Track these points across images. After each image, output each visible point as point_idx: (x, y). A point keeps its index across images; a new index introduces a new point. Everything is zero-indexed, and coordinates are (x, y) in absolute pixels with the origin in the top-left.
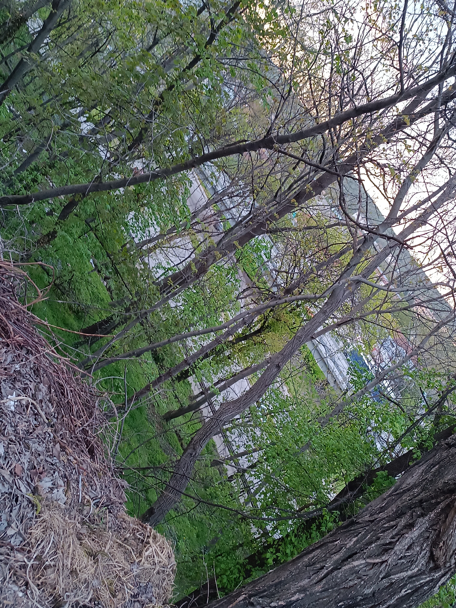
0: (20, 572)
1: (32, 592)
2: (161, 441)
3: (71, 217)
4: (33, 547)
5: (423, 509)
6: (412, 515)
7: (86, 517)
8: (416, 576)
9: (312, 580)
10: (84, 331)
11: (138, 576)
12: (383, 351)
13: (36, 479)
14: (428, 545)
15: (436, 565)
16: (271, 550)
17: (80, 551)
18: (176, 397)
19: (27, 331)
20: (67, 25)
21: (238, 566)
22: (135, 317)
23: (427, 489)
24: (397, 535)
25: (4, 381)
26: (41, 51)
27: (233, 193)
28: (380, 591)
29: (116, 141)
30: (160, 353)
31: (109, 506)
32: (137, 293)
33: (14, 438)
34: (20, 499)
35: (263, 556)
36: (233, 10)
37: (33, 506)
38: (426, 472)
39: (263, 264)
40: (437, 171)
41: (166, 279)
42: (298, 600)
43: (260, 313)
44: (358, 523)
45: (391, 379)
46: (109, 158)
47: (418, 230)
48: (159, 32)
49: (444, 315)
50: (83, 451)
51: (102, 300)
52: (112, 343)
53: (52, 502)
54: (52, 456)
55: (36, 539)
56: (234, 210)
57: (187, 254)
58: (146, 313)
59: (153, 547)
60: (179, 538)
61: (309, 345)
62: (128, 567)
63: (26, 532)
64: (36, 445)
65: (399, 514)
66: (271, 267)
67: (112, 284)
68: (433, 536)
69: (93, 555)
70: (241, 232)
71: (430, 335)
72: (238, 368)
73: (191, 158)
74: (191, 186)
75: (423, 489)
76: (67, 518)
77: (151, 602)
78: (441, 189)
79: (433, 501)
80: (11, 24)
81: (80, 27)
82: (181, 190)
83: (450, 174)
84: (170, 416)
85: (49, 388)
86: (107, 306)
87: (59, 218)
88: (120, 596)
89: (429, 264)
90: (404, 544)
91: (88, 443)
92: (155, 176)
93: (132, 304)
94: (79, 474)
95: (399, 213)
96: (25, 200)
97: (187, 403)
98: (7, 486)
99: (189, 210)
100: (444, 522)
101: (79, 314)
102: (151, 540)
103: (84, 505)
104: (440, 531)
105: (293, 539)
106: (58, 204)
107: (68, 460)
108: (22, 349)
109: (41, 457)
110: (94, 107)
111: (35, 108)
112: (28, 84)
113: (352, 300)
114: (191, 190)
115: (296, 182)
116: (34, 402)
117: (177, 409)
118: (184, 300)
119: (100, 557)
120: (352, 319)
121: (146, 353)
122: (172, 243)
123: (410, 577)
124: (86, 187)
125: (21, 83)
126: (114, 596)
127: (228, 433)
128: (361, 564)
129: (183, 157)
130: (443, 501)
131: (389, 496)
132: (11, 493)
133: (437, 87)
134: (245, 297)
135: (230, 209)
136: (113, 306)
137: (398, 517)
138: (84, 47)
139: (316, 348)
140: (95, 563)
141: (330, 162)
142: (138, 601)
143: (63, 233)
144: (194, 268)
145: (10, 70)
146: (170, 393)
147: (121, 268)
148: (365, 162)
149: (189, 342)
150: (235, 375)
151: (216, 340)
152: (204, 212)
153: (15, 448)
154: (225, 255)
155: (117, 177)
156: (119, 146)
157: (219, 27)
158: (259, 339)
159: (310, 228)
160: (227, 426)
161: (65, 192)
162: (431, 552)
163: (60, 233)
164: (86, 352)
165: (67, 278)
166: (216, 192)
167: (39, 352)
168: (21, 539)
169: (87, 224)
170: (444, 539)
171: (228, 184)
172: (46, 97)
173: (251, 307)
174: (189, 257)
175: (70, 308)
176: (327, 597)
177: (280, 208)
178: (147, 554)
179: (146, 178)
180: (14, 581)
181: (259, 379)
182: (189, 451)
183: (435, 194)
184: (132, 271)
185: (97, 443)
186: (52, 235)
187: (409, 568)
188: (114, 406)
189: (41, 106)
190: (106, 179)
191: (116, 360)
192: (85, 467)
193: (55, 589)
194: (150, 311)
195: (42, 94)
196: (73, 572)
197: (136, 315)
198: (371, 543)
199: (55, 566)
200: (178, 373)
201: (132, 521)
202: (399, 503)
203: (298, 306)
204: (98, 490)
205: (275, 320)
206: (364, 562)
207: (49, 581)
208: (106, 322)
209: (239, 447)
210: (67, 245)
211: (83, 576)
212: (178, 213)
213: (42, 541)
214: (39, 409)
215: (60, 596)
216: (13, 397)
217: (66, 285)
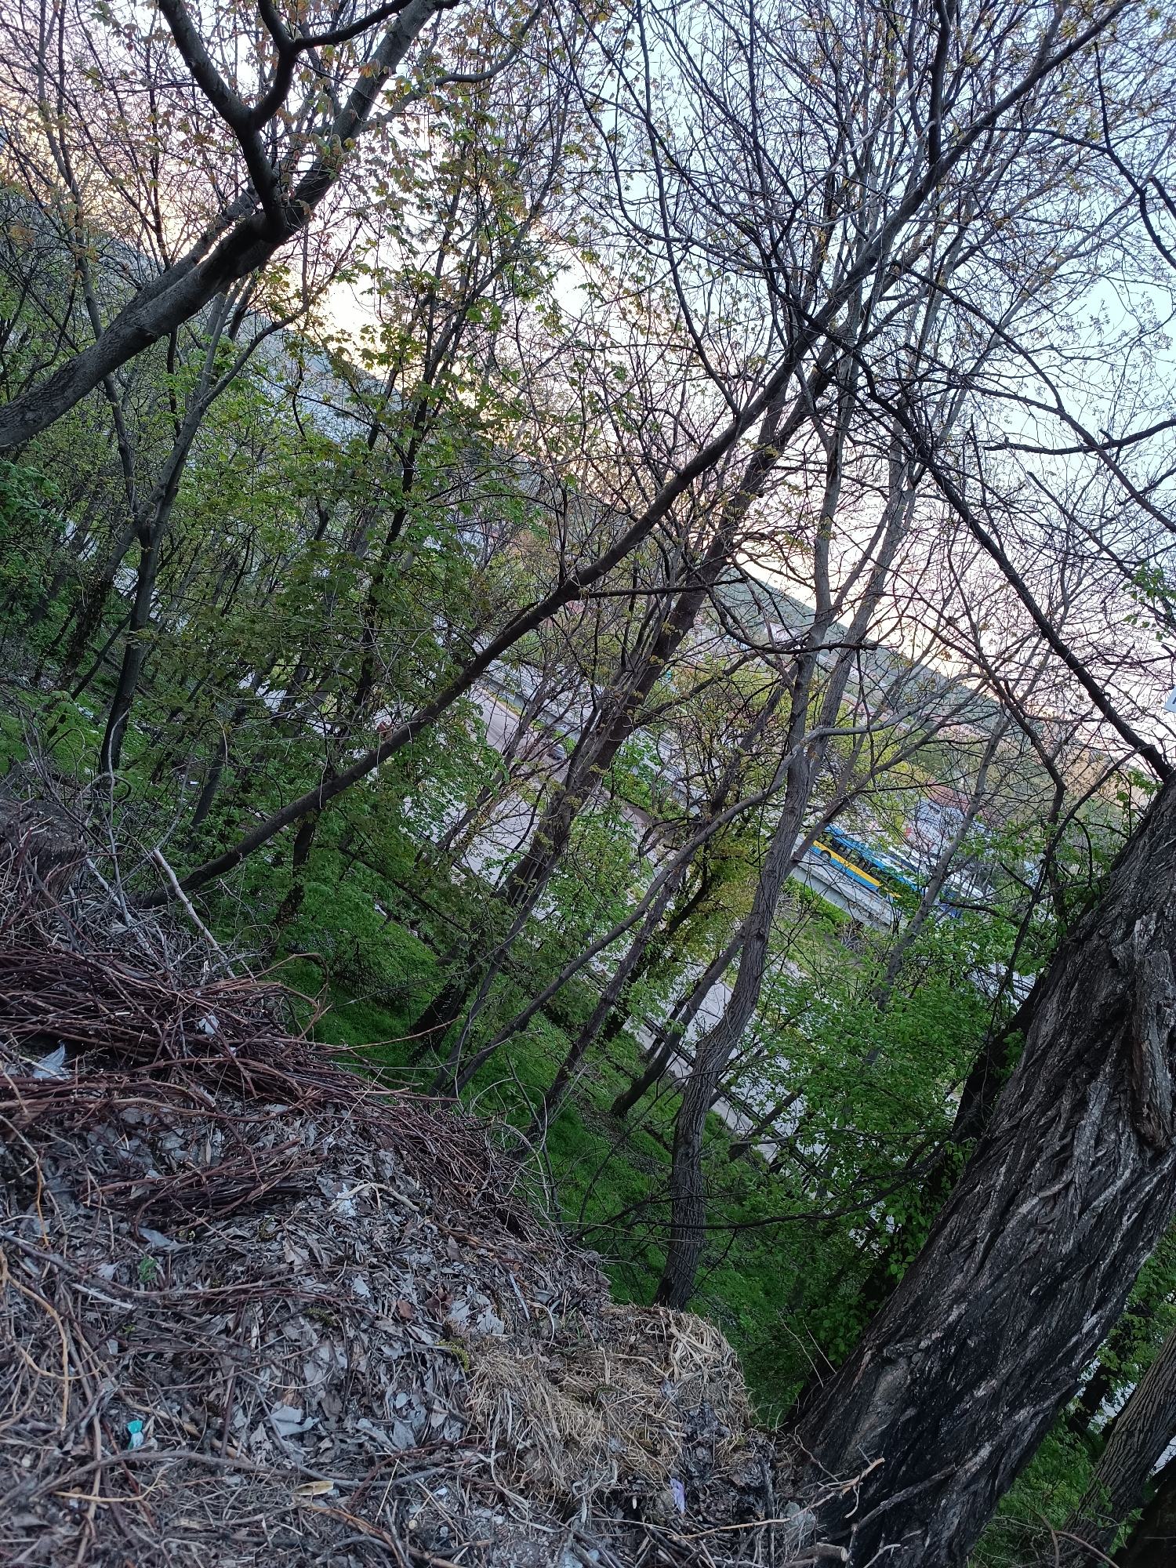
0: (482, 1483)
1: (517, 1508)
2: (628, 1156)
3: (313, 854)
4: (484, 1430)
5: (1088, 1065)
6: (1075, 1085)
7: (549, 1339)
8: (1133, 1184)
9: (968, 1271)
10: (415, 1029)
11: (680, 1401)
12: (923, 827)
13: (440, 1312)
14: (1124, 1123)
15: (1155, 1149)
16: (894, 1256)
17: (565, 1403)
18: (618, 1068)
19: (320, 1075)
20: (175, 557)
21: (852, 1312)
22: (488, 966)
23: (1079, 1029)
24: (1066, 1129)
25: (319, 1173)
26: (153, 615)
27: (553, 689)
28: (1088, 1239)
29: (330, 700)
30: (558, 1006)
31: (579, 1303)
32: (473, 924)
33: (375, 1260)
34: (428, 1357)
35: (887, 1274)
36: (421, 416)
37: (454, 1359)
38: (1063, 1002)
39: (656, 778)
40: (861, 503)
41: (510, 880)
42: (960, 1317)
43: (689, 862)
44: (998, 1139)
45: (960, 867)
46: (331, 732)
47: (878, 607)
48: (324, 505)
49: (992, 722)
50: (498, 1233)
51: (424, 963)
52: (470, 1027)
53: (484, 1339)
54: (449, 1262)
55: (483, 1413)
56: (569, 715)
57: (526, 820)
58: (502, 951)
59: (683, 1340)
60: (737, 1311)
61: (796, 875)
62: (655, 1392)
63: (461, 1410)
64: (416, 1255)
65: (1054, 1094)
66: (673, 778)
67: (427, 928)
68: (1124, 1103)
69: (589, 1399)
70: (594, 747)
71: (985, 766)
72: (698, 969)
73: (461, 670)
74: (481, 713)
75: (1073, 1034)
76: (519, 1356)
77: (723, 1436)
78: (880, 527)
79: (1098, 1045)
80: (89, 601)
81: (196, 550)
82: (469, 725)
83: (885, 497)
84: (623, 1105)
85: (397, 1151)
86: (435, 969)
87: (295, 863)
88: (665, 1450)
89: (925, 653)
90: (1085, 1139)
91: (501, 1215)
92: (416, 727)
93: (474, 947)
94: (507, 1272)
95: (833, 597)
96: (228, 863)
97: (641, 1071)
98: (397, 1345)
99: (496, 752)
100: (1132, 1071)
101: (395, 1003)
102: (674, 1330)
103: (537, 1320)
104: (1133, 1091)
105: (922, 1220)
106: (283, 842)
107: (479, 1256)
108: (325, 1108)
109: (433, 1272)
110: (273, 662)
111: (180, 709)
112: (154, 677)
113: (830, 769)
114: (485, 718)
115: (644, 627)
116: (383, 1186)
117: (628, 1088)
118: (554, 899)
119: (602, 1397)
120: (845, 800)
121: (533, 1018)
122: (493, 815)
123: (1125, 1190)
124: (315, 796)
125: (143, 680)
126: (656, 1453)
127: (733, 1089)
128: (1034, 1207)
129: (448, 673)
130: (1112, 1038)
131: (1025, 1069)
132: (409, 1355)
133: (794, 378)
134: (653, 846)
135: (561, 717)
136: (443, 963)
137: (1056, 1099)
138: (216, 579)
139: (810, 875)
140: (598, 1410)
141: (683, 570)
142: (700, 1444)
143: (314, 884)
144: (545, 840)
145: (117, 668)
146: (605, 1066)
147: (430, 895)
148: (740, 542)
149: (596, 965)
150: (699, 983)
151: (638, 940)
152: (523, 742)
153: (385, 1275)
154: (585, 796)
155: (358, 755)
156: (339, 703)
157: (412, 452)
158: (709, 905)
159: (702, 686)
160: (728, 1077)
161: (287, 819)
162: (1136, 1131)
163: (308, 886)
164: (433, 1064)
165: (350, 954)
166: (527, 701)
167: (354, 1100)
168: (459, 1425)
169: (344, 851)
170: (1146, 1099)
171: (540, 680)
172: (191, 683)
173: (671, 857)
174: (531, 824)
175: (376, 1000)
176: (1005, 1290)
177: (638, 681)
178: (677, 1356)
179: (403, 737)
180: (479, 1503)
181: (741, 972)
182: (681, 1150)
183: (874, 541)
184: (448, 893)
185: (517, 1209)
186: (296, 895)
187: (1115, 1176)
188: (518, 1132)
189: (189, 700)
190: (342, 768)
191: (488, 1053)
192: (510, 1256)
193: (552, 1485)
194: (507, 945)
195: (182, 682)
196: (570, 1443)
197: (487, 961)
198: (1033, 1164)
199: (534, 1446)
200: (601, 1028)
201: (628, 1313)
202: (1044, 1074)
203: (746, 820)
204: (550, 1284)
205: (719, 862)
206: (1035, 1201)
207: (536, 1477)
208: (444, 997)
209: (762, 1104)
210: (328, 902)
211: (588, 1442)
212: (481, 763)
213: (495, 1414)
214: (395, 1194)
215: (565, 1494)
216: (346, 1193)
217: (353, 967)
